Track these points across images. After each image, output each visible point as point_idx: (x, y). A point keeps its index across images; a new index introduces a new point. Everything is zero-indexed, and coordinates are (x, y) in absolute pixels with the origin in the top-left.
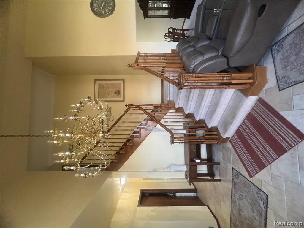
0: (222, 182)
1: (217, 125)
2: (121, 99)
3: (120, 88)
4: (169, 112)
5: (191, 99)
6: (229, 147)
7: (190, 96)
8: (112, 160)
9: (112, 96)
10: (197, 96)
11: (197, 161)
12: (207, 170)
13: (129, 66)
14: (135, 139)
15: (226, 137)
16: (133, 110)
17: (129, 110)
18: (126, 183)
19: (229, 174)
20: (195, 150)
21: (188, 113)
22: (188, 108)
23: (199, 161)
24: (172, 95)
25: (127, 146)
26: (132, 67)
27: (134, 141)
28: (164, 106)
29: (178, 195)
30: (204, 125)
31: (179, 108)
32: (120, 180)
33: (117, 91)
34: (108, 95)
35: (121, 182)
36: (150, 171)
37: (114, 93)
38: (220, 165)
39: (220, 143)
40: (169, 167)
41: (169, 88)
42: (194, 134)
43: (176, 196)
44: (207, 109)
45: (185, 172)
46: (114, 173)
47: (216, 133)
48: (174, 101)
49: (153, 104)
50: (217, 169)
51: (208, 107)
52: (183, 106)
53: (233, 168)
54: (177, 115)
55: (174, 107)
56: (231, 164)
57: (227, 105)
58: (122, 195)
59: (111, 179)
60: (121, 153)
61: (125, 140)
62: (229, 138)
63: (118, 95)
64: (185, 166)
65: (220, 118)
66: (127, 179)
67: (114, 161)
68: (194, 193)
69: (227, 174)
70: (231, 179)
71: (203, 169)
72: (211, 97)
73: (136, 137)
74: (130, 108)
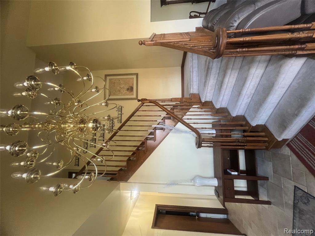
0: (272, 205)
1: (266, 122)
2: (134, 96)
3: (133, 84)
4: (193, 108)
5: (225, 86)
6: (286, 153)
7: (224, 82)
8: (120, 168)
9: (124, 93)
10: (234, 82)
11: (233, 173)
12: (246, 186)
13: (140, 43)
14: (149, 142)
15: (283, 139)
16: (147, 106)
17: (142, 105)
18: (138, 197)
19: (286, 194)
20: (228, 158)
21: (219, 107)
22: (221, 99)
23: (236, 173)
24: (196, 86)
25: (140, 151)
26: (144, 44)
27: (147, 144)
28: (186, 100)
29: (203, 215)
30: (244, 123)
31: (206, 102)
32: (131, 193)
33: (130, 87)
34: (119, 92)
35: (132, 195)
36: (169, 184)
37: (126, 89)
38: (268, 180)
39: (272, 148)
40: (193, 179)
41: (192, 77)
42: (229, 135)
43: (201, 216)
44: (250, 99)
45: (214, 187)
46: (122, 184)
47: (263, 134)
48: (199, 94)
49: (171, 99)
50: (262, 185)
51: (252, 96)
52: (211, 99)
53: (295, 186)
54: (205, 111)
55: (199, 101)
56: (291, 180)
57: (285, 89)
58: (133, 210)
59: (118, 192)
60: (132, 159)
61: (139, 144)
62: (287, 140)
63: (131, 92)
64: (216, 179)
65: (272, 110)
66: (139, 192)
67: (123, 168)
68: (223, 215)
69: (284, 195)
70: (292, 204)
71: (241, 185)
72: (258, 80)
73: (150, 140)
74: (144, 103)
